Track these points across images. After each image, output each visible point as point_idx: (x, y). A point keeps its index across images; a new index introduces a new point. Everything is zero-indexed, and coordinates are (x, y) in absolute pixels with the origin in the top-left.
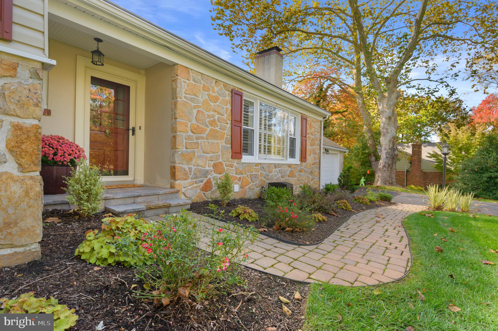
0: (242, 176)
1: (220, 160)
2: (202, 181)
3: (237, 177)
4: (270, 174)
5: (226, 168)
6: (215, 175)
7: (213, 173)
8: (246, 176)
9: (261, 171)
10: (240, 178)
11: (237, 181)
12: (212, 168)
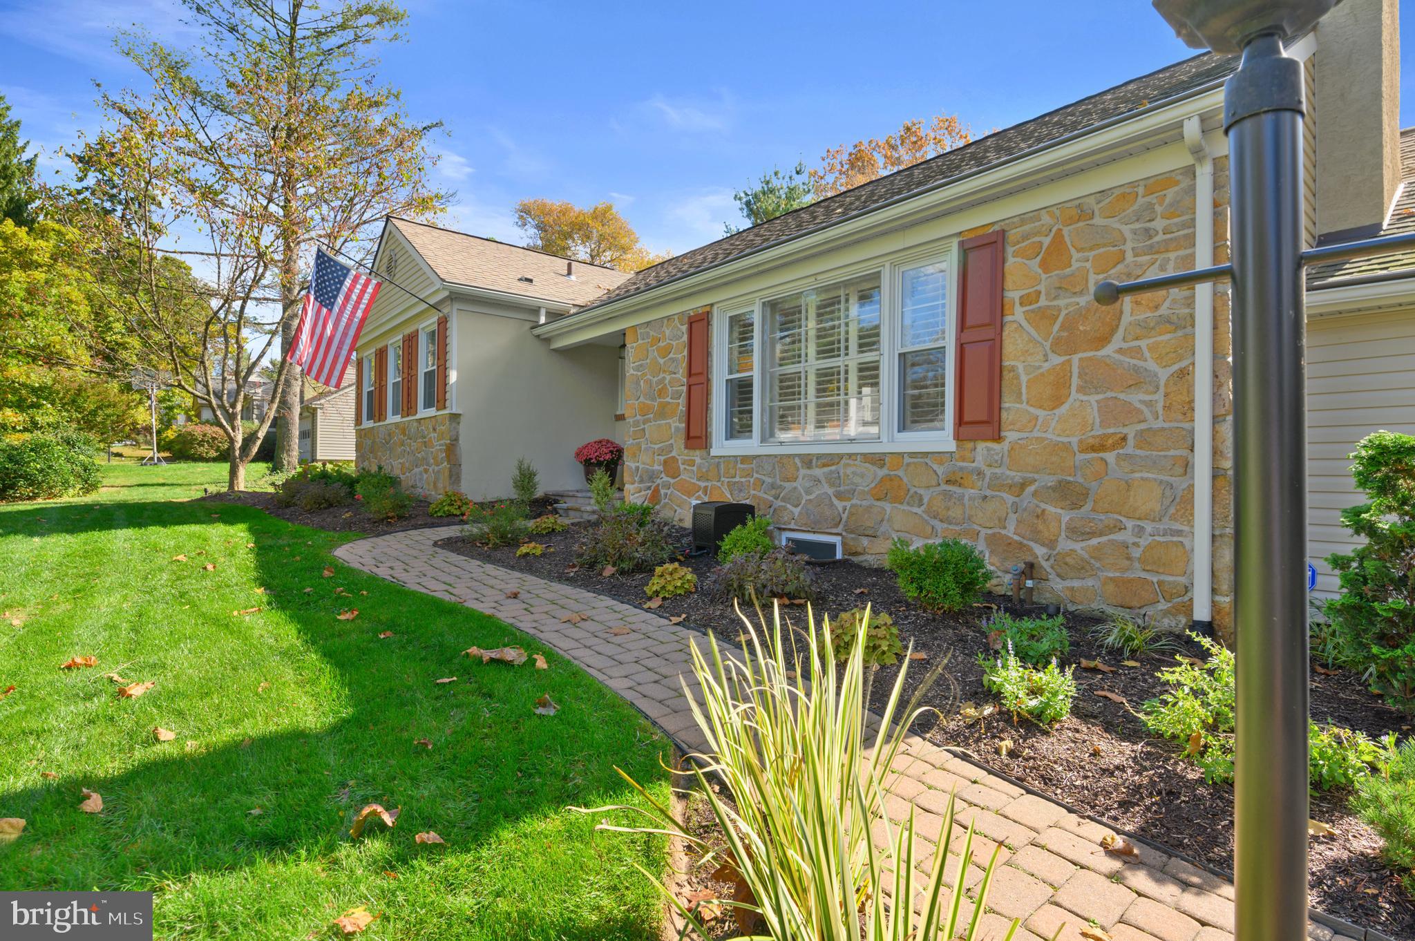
0: (709, 484)
1: (673, 454)
2: (649, 488)
3: (700, 487)
4: (786, 484)
5: (682, 467)
6: (666, 479)
7: (663, 475)
8: (719, 484)
9: (756, 475)
10: (706, 488)
11: (700, 493)
12: (661, 468)
